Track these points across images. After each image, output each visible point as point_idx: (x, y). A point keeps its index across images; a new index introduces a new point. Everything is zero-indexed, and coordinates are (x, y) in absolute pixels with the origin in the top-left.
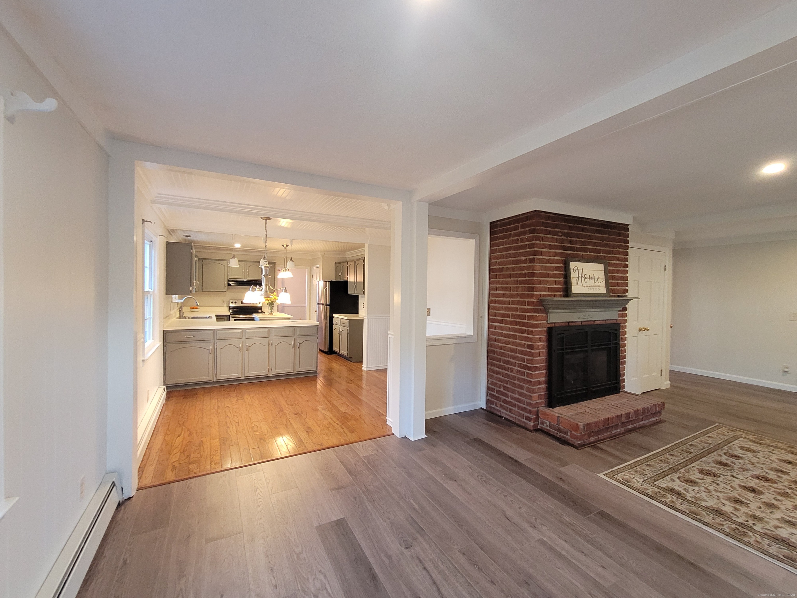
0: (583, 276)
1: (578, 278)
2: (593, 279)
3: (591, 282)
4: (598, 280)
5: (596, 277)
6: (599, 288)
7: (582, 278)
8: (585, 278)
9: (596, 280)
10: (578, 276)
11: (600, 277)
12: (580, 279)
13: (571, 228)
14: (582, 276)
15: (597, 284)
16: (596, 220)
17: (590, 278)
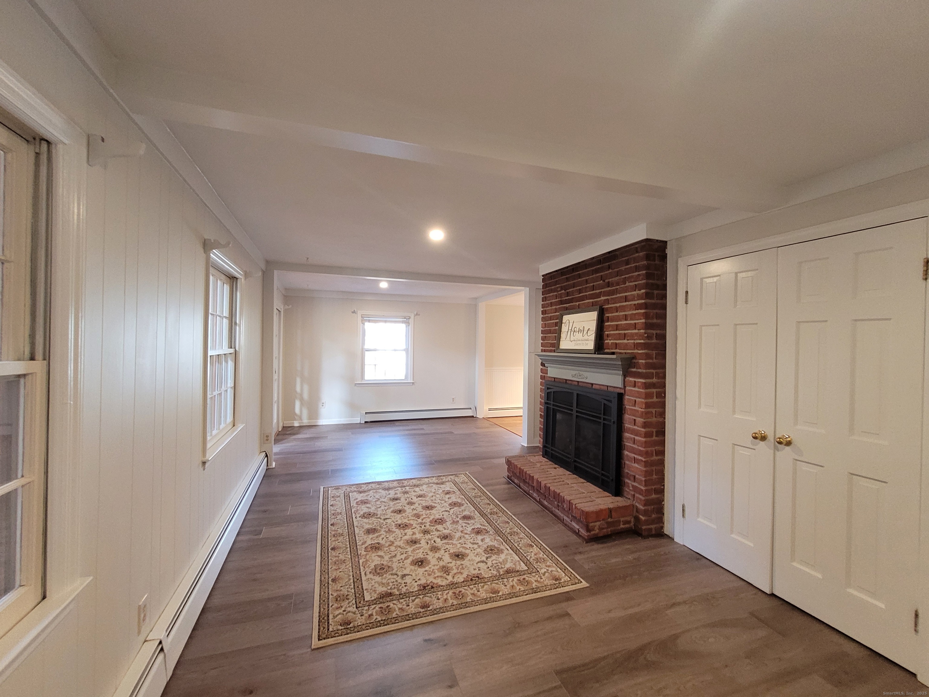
0: (573, 329)
1: (568, 332)
2: (582, 332)
3: (579, 336)
4: (587, 333)
5: (586, 330)
6: (587, 342)
7: (571, 332)
8: (574, 331)
9: (585, 332)
10: (568, 330)
11: (591, 329)
12: (569, 333)
13: (567, 279)
14: (571, 330)
15: (586, 337)
16: (593, 258)
17: (579, 331)
